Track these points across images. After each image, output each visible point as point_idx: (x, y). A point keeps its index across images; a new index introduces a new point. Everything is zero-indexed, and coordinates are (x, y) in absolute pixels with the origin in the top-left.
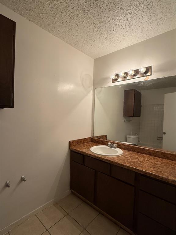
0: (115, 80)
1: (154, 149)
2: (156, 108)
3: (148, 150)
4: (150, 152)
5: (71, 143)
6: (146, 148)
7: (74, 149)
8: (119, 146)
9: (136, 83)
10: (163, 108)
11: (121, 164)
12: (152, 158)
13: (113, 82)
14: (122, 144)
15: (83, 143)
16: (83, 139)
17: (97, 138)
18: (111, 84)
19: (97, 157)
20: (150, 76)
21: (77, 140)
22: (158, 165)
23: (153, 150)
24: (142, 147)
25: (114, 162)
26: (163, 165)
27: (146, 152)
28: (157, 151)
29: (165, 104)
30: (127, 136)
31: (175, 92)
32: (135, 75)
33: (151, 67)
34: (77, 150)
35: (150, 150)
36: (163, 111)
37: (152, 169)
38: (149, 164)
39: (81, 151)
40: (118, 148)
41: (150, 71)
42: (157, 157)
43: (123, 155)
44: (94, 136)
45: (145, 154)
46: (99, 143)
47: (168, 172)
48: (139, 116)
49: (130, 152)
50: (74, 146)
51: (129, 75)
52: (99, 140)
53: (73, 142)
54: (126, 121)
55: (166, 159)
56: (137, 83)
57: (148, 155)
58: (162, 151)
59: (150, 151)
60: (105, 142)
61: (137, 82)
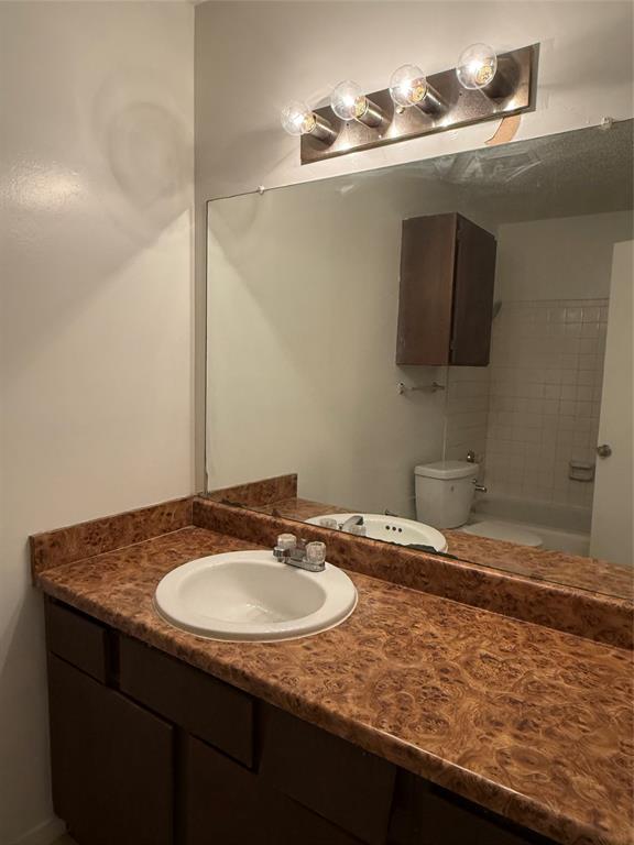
0: (316, 146)
1: (532, 578)
2: (572, 315)
3: (502, 581)
4: (509, 596)
5: (42, 551)
6: (488, 572)
7: (59, 589)
8: (342, 551)
9: (438, 164)
10: (604, 320)
11: (316, 710)
12: (521, 639)
13: (305, 161)
14: (359, 545)
15: (137, 538)
16: (132, 515)
17: (224, 502)
18: (295, 172)
19: (182, 650)
20: (523, 117)
21: (87, 526)
22: (549, 701)
23: (530, 587)
24: (464, 566)
25: (276, 689)
26: (576, 689)
27: (488, 597)
28: (551, 593)
29: (611, 296)
30: (419, 470)
31: (631, 239)
32: (433, 112)
33: (531, 53)
34: (73, 596)
35: (513, 583)
36: (602, 335)
37: (505, 740)
38: (494, 691)
39: (94, 605)
40: (336, 563)
41: (525, 79)
42: (548, 623)
43: (346, 626)
44: (210, 489)
45: (484, 603)
46: (234, 535)
47: (601, 762)
48: (483, 361)
49: (401, 596)
50: (64, 561)
51: (398, 111)
52: (236, 514)
53: (58, 539)
54: (413, 389)
55: (596, 639)
56: (448, 164)
57: (499, 609)
58: (580, 593)
59: (510, 589)
60: (268, 530)
61: (447, 158)
